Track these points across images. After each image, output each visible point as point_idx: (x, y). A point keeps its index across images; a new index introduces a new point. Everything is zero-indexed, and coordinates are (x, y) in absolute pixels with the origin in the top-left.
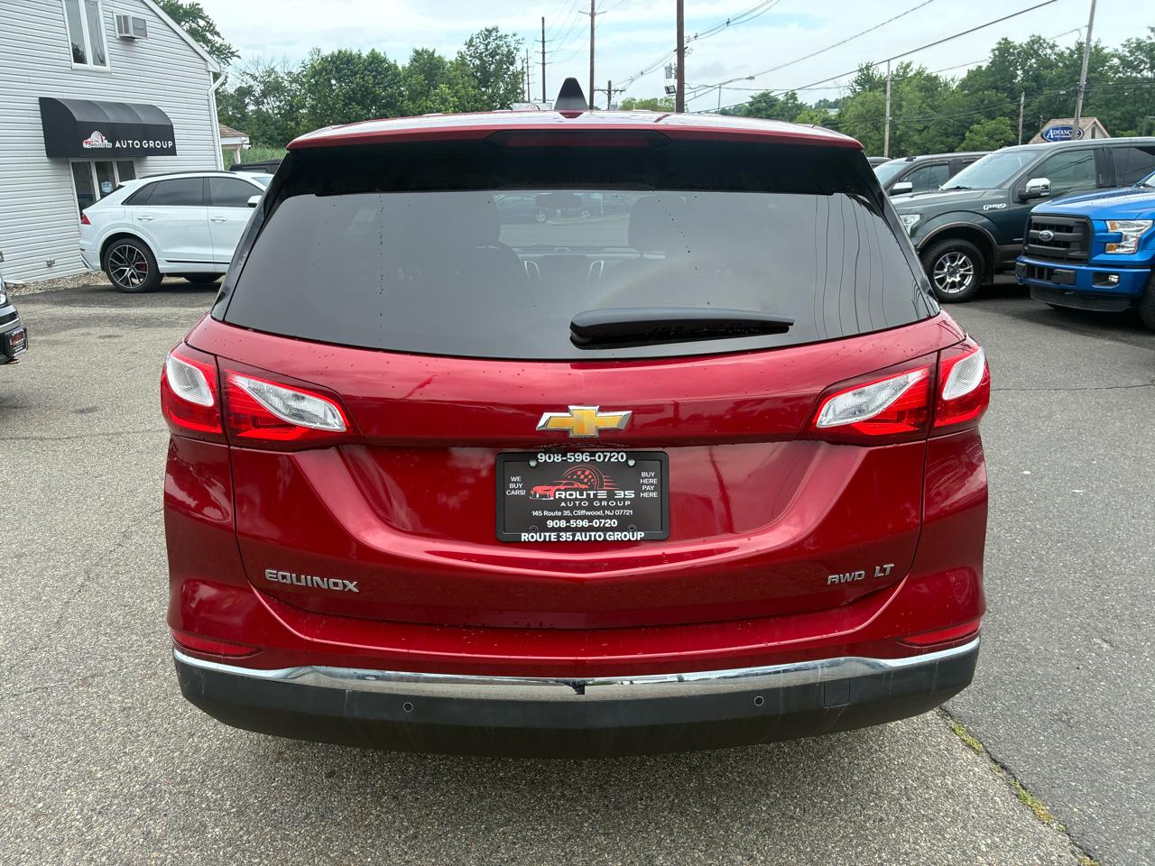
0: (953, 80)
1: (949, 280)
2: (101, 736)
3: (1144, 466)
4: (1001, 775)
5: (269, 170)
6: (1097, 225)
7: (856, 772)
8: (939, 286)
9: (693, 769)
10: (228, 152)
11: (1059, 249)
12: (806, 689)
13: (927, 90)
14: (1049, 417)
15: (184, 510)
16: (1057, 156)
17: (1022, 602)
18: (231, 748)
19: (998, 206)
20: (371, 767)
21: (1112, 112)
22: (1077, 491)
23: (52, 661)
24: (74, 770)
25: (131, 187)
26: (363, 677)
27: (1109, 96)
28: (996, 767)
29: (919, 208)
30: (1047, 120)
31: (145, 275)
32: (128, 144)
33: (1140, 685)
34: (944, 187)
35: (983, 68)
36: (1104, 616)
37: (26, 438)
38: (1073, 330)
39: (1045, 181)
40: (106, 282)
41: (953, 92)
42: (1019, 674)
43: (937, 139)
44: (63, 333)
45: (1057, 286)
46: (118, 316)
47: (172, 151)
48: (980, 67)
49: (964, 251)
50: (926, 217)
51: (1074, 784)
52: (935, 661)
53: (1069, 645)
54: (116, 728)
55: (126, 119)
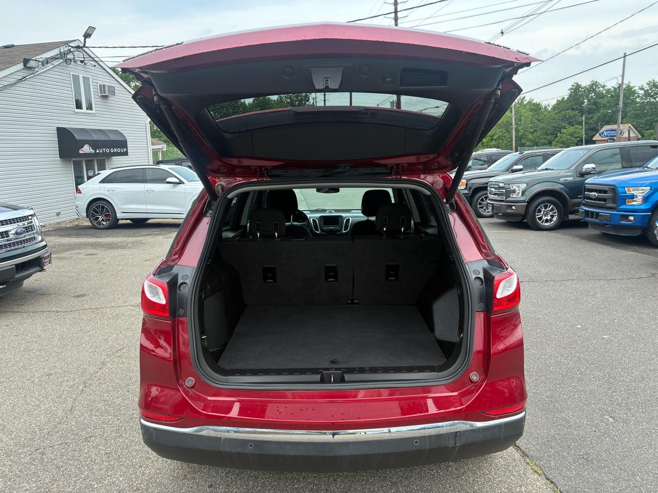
0: (548, 105)
1: (544, 218)
2: (96, 467)
3: (642, 323)
4: (550, 486)
5: (177, 163)
6: (620, 190)
7: (476, 485)
8: (539, 222)
9: (393, 483)
10: (155, 153)
11: (601, 202)
12: (439, 437)
13: (535, 111)
14: (594, 296)
15: (147, 351)
16: (598, 153)
17: (570, 397)
18: (160, 473)
19: (568, 179)
20: (231, 482)
21: (640, 121)
22: (605, 337)
23: (69, 429)
24: (83, 484)
25: (104, 174)
26: (228, 431)
27: (638, 112)
28: (549, 482)
29: (525, 180)
30: (602, 126)
31: (109, 220)
32: (103, 150)
33: (626, 440)
34: (540, 168)
35: (565, 99)
36: (612, 404)
37: (49, 311)
38: (612, 246)
39: (593, 165)
40: (87, 223)
41: (549, 112)
42: (564, 435)
43: (542, 137)
44: (66, 253)
45: (601, 222)
46: (95, 243)
47: (126, 154)
48: (564, 98)
49: (551, 202)
50: (530, 185)
51: (586, 490)
52: (502, 423)
53: (592, 419)
54: (103, 463)
55: (103, 138)
